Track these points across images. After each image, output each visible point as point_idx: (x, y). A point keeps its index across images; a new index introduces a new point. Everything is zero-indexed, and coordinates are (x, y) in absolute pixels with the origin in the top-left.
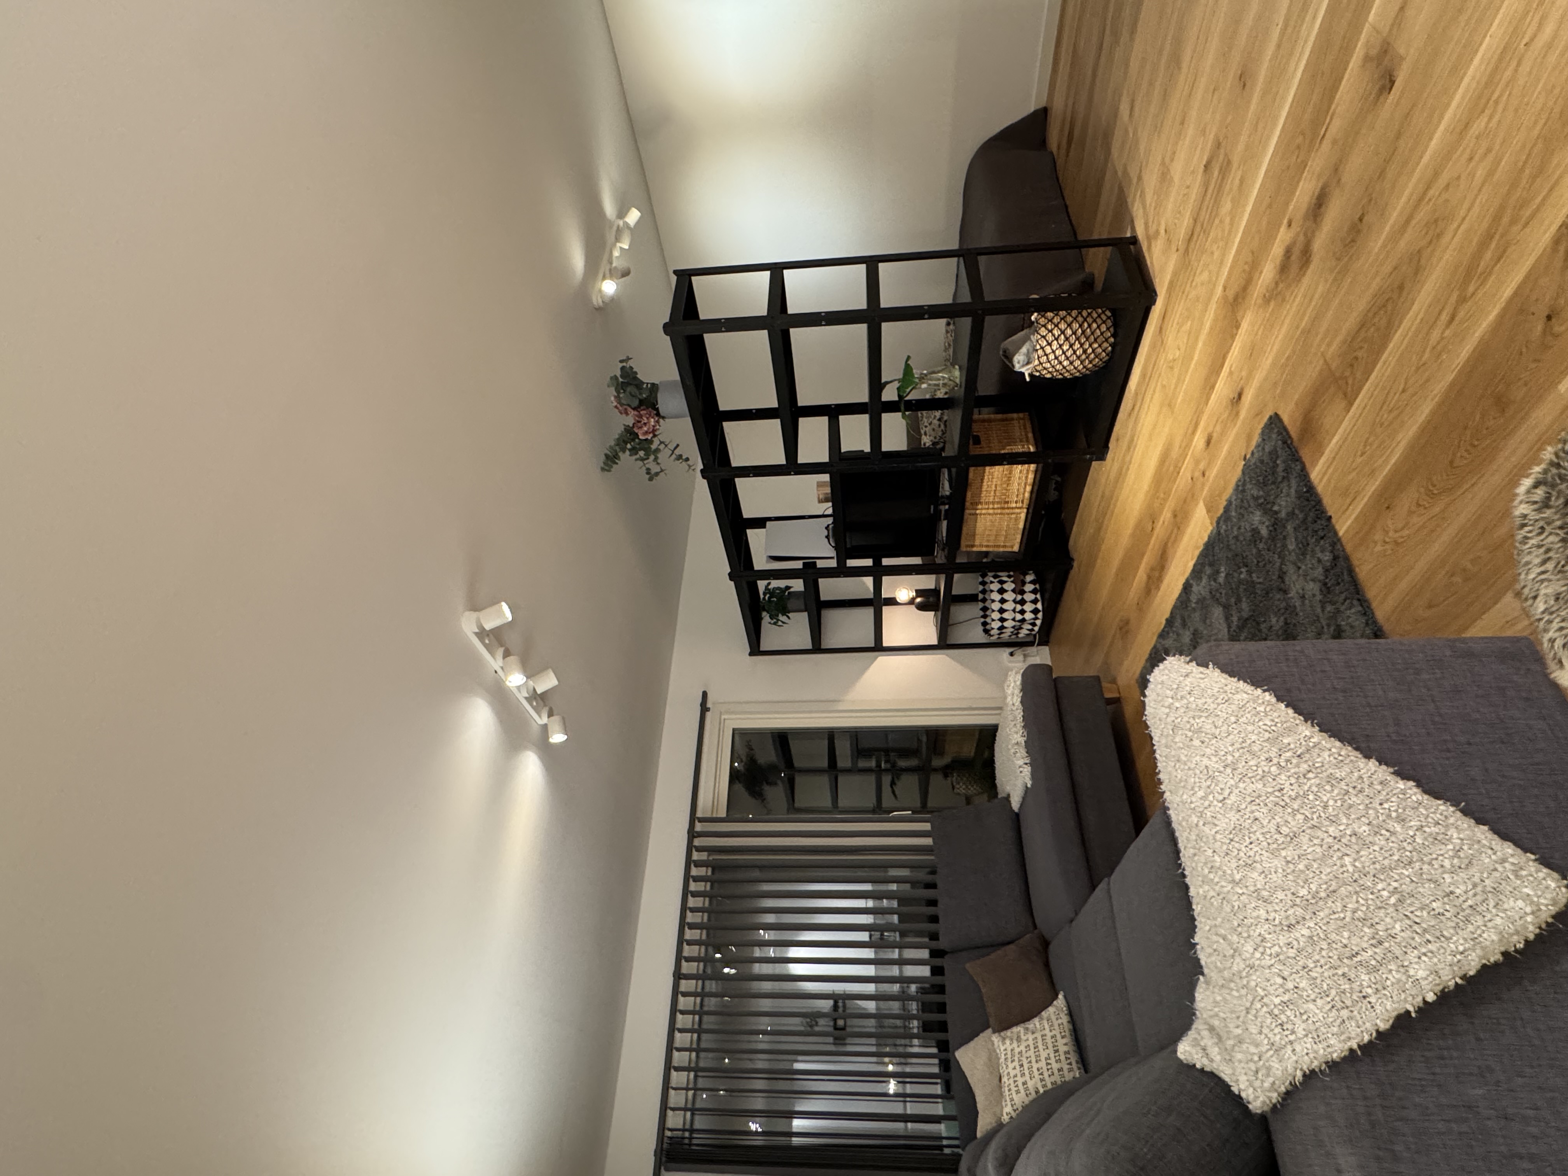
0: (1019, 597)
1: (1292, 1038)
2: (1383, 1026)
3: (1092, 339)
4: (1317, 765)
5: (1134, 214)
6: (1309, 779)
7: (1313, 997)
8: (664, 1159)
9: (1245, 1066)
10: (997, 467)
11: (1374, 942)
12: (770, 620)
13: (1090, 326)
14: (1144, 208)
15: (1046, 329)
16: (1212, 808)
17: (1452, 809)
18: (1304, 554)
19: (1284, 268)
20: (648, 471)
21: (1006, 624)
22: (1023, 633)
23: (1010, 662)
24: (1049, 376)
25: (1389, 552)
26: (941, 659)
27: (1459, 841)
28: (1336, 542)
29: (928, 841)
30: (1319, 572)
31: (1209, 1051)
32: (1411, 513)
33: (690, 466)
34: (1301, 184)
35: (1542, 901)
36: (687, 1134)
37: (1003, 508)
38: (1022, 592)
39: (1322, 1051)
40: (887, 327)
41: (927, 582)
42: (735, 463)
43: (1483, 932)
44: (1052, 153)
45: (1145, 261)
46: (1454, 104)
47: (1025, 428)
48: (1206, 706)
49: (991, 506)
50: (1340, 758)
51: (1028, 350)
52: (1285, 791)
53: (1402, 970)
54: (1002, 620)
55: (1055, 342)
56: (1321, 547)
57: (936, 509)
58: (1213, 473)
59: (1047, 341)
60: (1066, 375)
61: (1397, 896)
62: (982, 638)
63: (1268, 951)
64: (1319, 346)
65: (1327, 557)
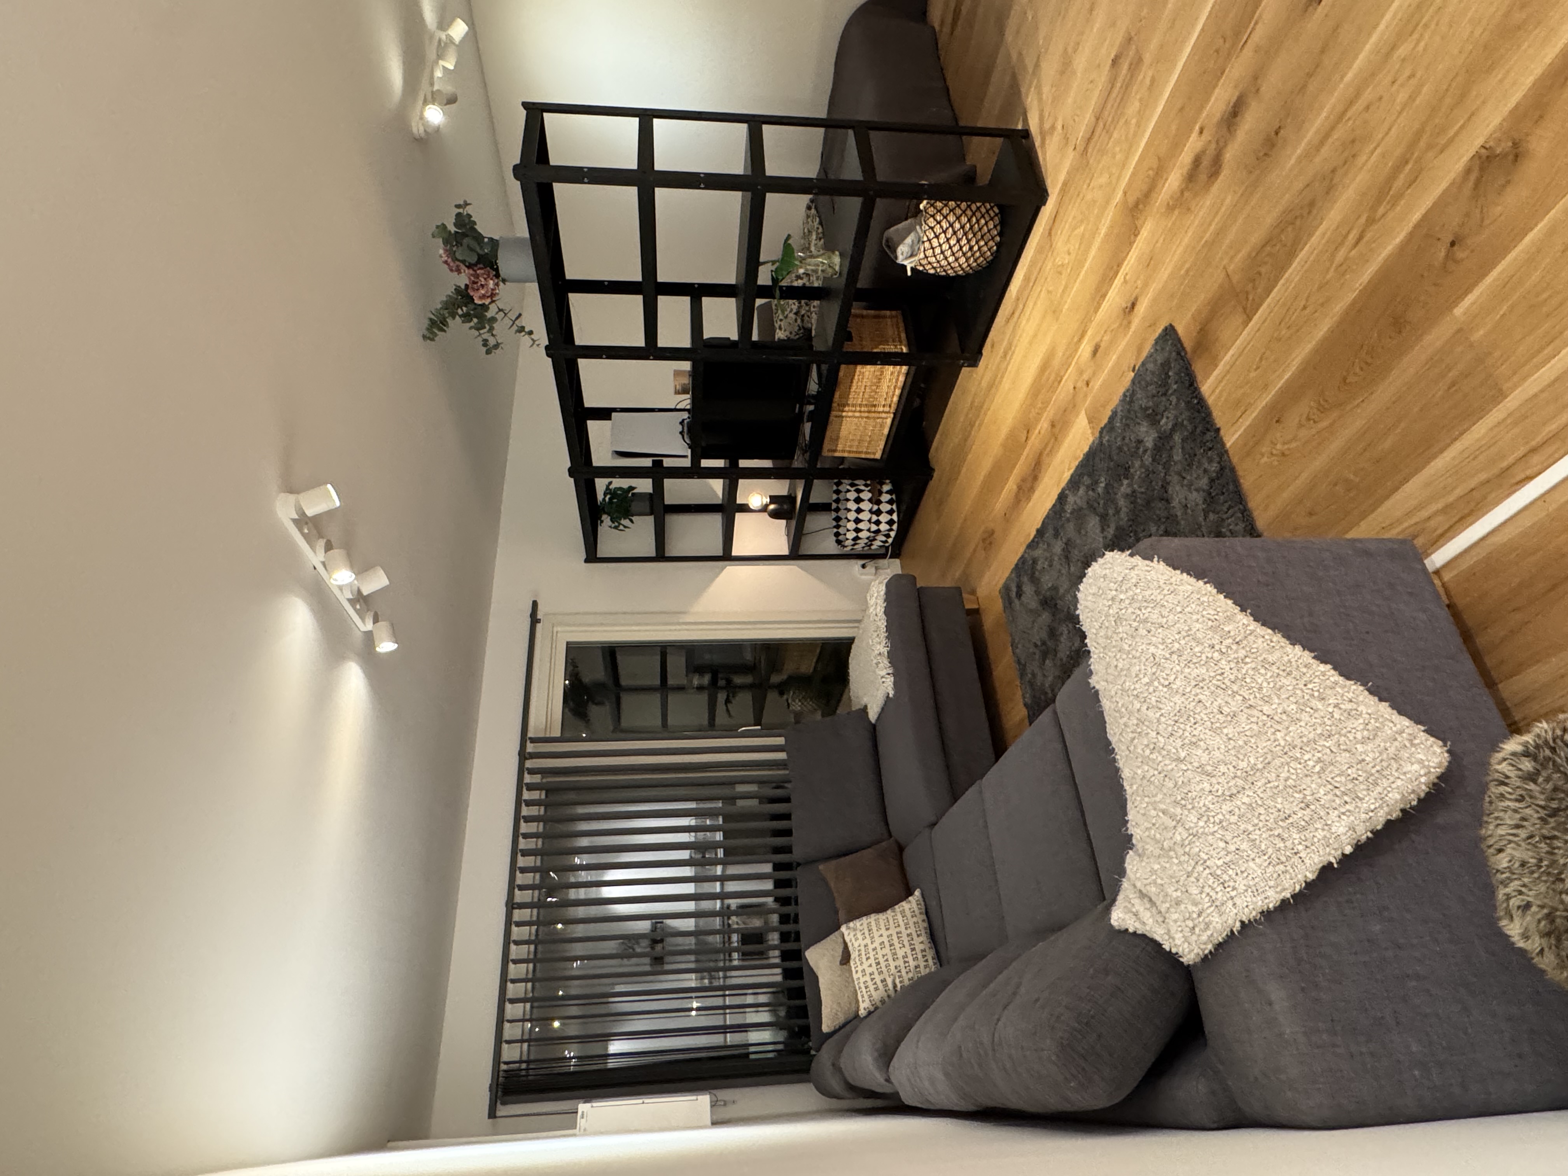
0: (875, 507)
1: (1233, 893)
2: (1311, 876)
3: (979, 235)
4: (1253, 651)
5: (1028, 107)
6: (1246, 663)
7: (1253, 856)
8: (500, 1093)
9: (1183, 924)
10: (868, 367)
11: (1303, 805)
12: (610, 523)
13: (978, 221)
14: (1040, 100)
15: (935, 219)
16: (1157, 694)
17: (1361, 688)
18: (1190, 465)
19: (1191, 177)
20: (485, 343)
21: (861, 535)
22: (877, 544)
23: (862, 574)
24: (932, 271)
25: (1276, 463)
26: (792, 569)
27: (1368, 716)
28: (1223, 453)
29: (782, 756)
30: (1204, 482)
31: (1141, 915)
32: (1301, 426)
33: (534, 341)
34: (1217, 91)
35: (1432, 764)
36: (524, 1066)
37: (869, 412)
38: (879, 502)
39: (1260, 903)
40: (771, 198)
41: (780, 487)
42: (578, 341)
43: (1389, 792)
44: (933, 28)
45: (1037, 158)
46: (1382, 26)
47: (898, 328)
48: (1152, 597)
49: (858, 409)
50: (1272, 644)
51: (913, 241)
52: (1225, 675)
53: (1326, 828)
54: (857, 530)
55: (943, 235)
56: (1208, 458)
57: (801, 408)
58: (1097, 384)
59: (935, 233)
60: (949, 272)
61: (1321, 764)
62: (833, 549)
63: (1212, 820)
64: (1222, 259)
65: (1214, 467)
